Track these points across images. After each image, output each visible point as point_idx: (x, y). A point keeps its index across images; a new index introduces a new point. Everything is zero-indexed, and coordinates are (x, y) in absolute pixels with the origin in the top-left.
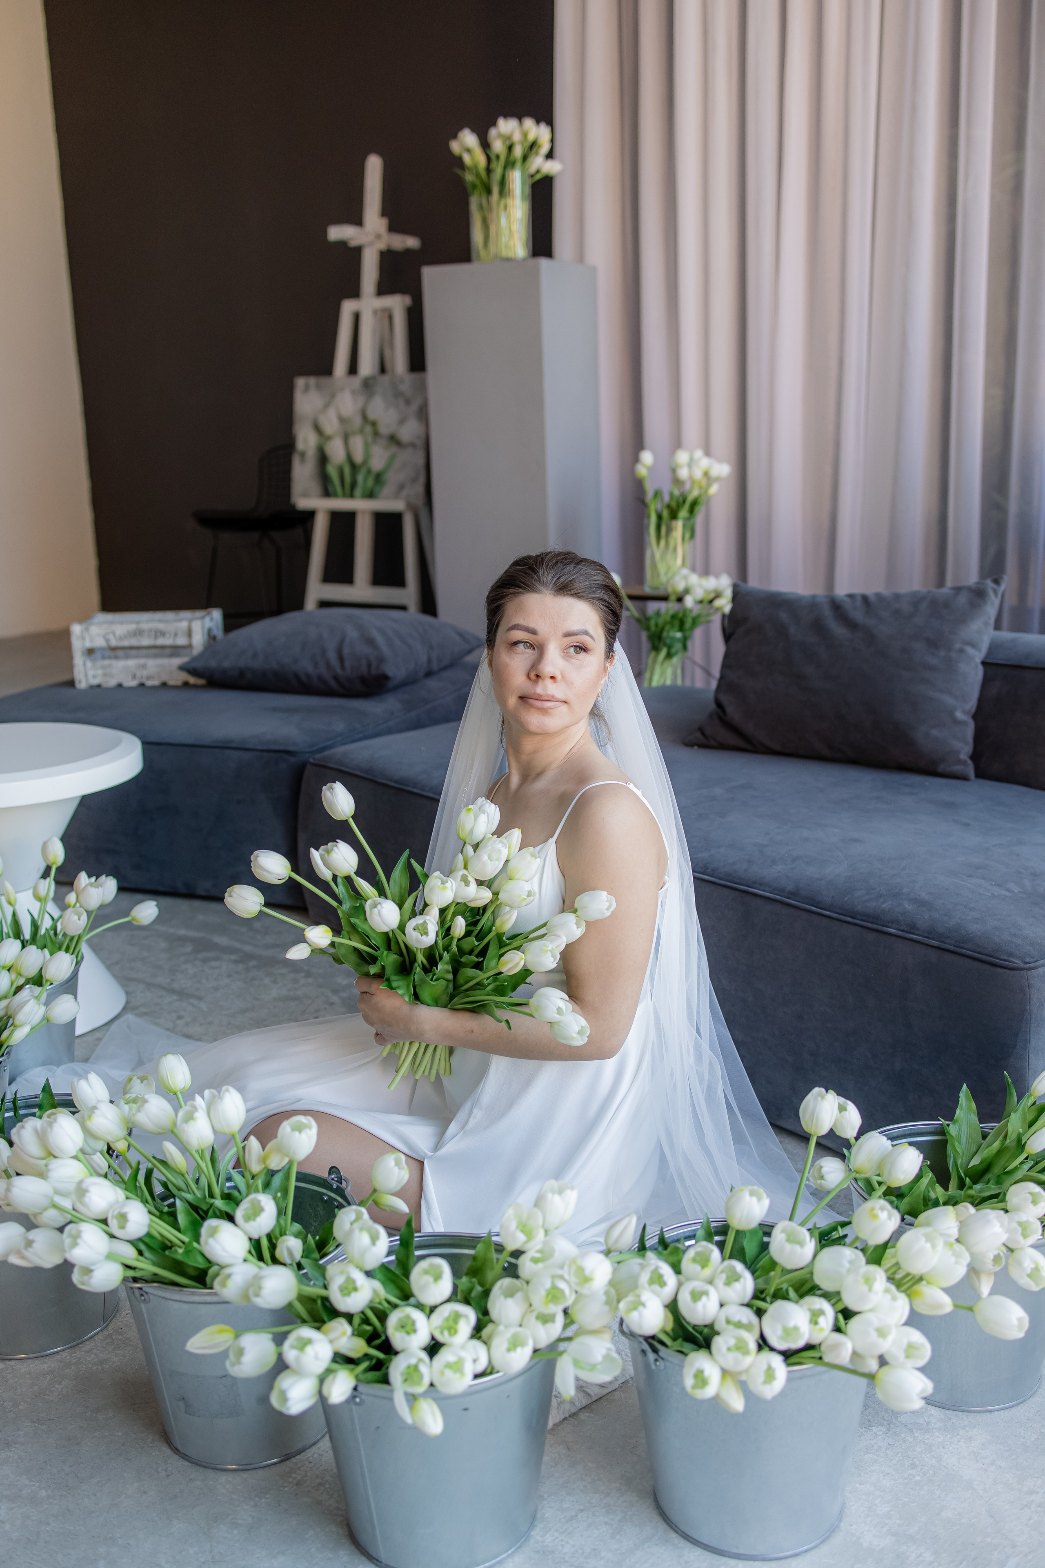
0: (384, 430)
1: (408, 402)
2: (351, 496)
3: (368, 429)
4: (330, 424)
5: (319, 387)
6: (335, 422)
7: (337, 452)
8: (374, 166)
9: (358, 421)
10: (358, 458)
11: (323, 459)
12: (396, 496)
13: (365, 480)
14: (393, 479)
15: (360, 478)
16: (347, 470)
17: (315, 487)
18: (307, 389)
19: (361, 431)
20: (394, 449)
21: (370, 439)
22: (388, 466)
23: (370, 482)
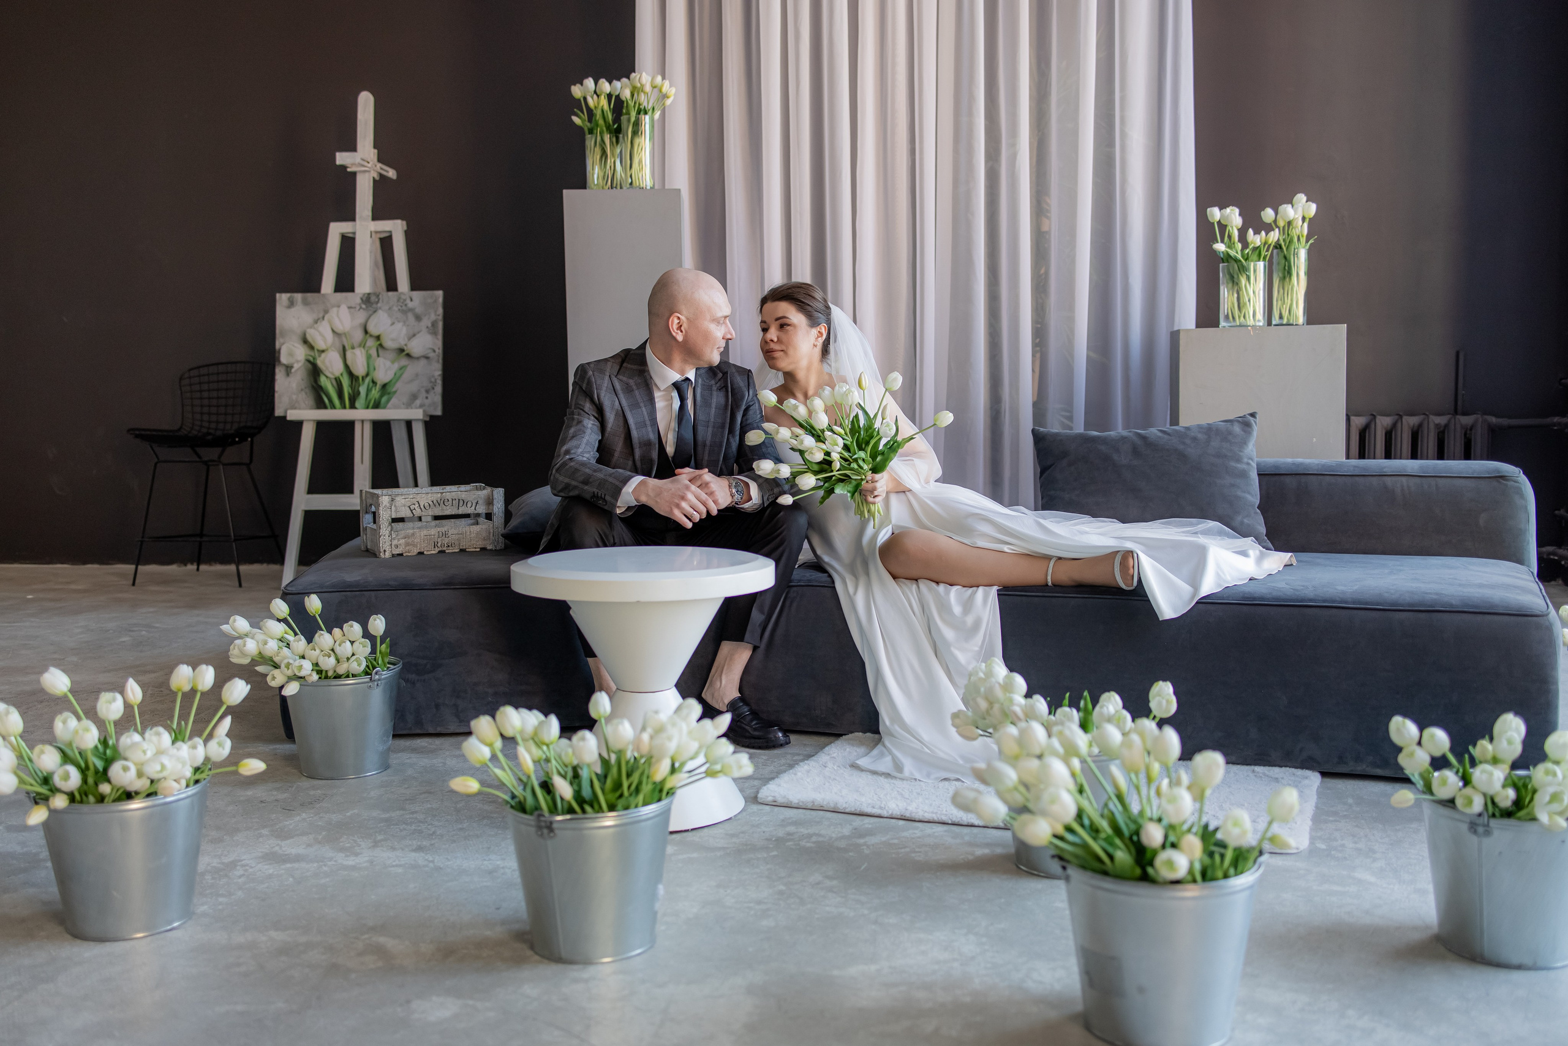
0: (388, 343)
1: (418, 318)
2: (353, 406)
3: (371, 343)
4: (322, 337)
5: (305, 303)
6: (329, 336)
7: (332, 365)
8: (366, 102)
9: (359, 335)
10: (360, 369)
11: (314, 371)
12: (409, 405)
13: (369, 391)
14: (403, 389)
15: (363, 390)
16: (346, 382)
17: (307, 398)
18: (291, 304)
19: (362, 345)
20: (404, 361)
21: (373, 352)
22: (397, 377)
23: (375, 393)
